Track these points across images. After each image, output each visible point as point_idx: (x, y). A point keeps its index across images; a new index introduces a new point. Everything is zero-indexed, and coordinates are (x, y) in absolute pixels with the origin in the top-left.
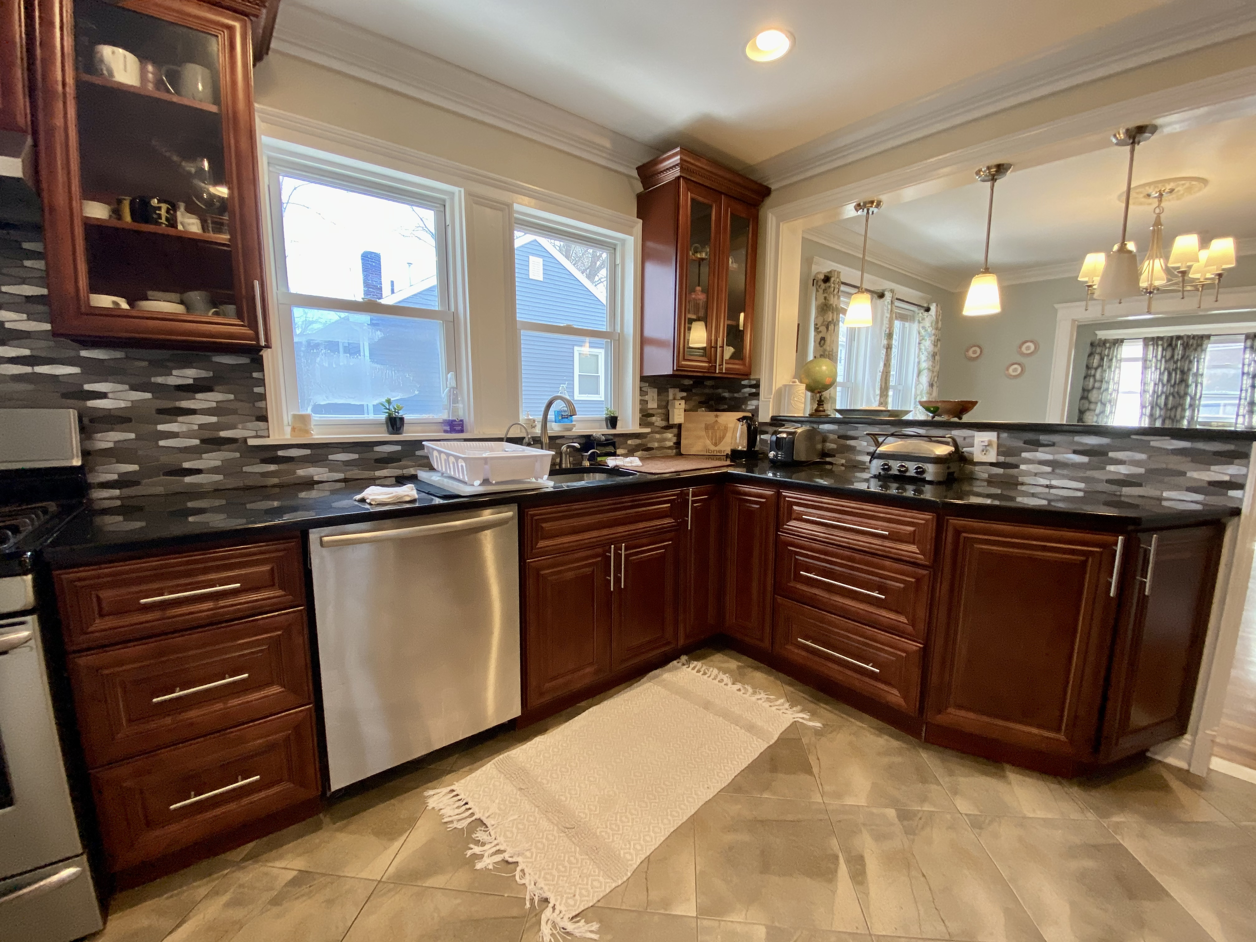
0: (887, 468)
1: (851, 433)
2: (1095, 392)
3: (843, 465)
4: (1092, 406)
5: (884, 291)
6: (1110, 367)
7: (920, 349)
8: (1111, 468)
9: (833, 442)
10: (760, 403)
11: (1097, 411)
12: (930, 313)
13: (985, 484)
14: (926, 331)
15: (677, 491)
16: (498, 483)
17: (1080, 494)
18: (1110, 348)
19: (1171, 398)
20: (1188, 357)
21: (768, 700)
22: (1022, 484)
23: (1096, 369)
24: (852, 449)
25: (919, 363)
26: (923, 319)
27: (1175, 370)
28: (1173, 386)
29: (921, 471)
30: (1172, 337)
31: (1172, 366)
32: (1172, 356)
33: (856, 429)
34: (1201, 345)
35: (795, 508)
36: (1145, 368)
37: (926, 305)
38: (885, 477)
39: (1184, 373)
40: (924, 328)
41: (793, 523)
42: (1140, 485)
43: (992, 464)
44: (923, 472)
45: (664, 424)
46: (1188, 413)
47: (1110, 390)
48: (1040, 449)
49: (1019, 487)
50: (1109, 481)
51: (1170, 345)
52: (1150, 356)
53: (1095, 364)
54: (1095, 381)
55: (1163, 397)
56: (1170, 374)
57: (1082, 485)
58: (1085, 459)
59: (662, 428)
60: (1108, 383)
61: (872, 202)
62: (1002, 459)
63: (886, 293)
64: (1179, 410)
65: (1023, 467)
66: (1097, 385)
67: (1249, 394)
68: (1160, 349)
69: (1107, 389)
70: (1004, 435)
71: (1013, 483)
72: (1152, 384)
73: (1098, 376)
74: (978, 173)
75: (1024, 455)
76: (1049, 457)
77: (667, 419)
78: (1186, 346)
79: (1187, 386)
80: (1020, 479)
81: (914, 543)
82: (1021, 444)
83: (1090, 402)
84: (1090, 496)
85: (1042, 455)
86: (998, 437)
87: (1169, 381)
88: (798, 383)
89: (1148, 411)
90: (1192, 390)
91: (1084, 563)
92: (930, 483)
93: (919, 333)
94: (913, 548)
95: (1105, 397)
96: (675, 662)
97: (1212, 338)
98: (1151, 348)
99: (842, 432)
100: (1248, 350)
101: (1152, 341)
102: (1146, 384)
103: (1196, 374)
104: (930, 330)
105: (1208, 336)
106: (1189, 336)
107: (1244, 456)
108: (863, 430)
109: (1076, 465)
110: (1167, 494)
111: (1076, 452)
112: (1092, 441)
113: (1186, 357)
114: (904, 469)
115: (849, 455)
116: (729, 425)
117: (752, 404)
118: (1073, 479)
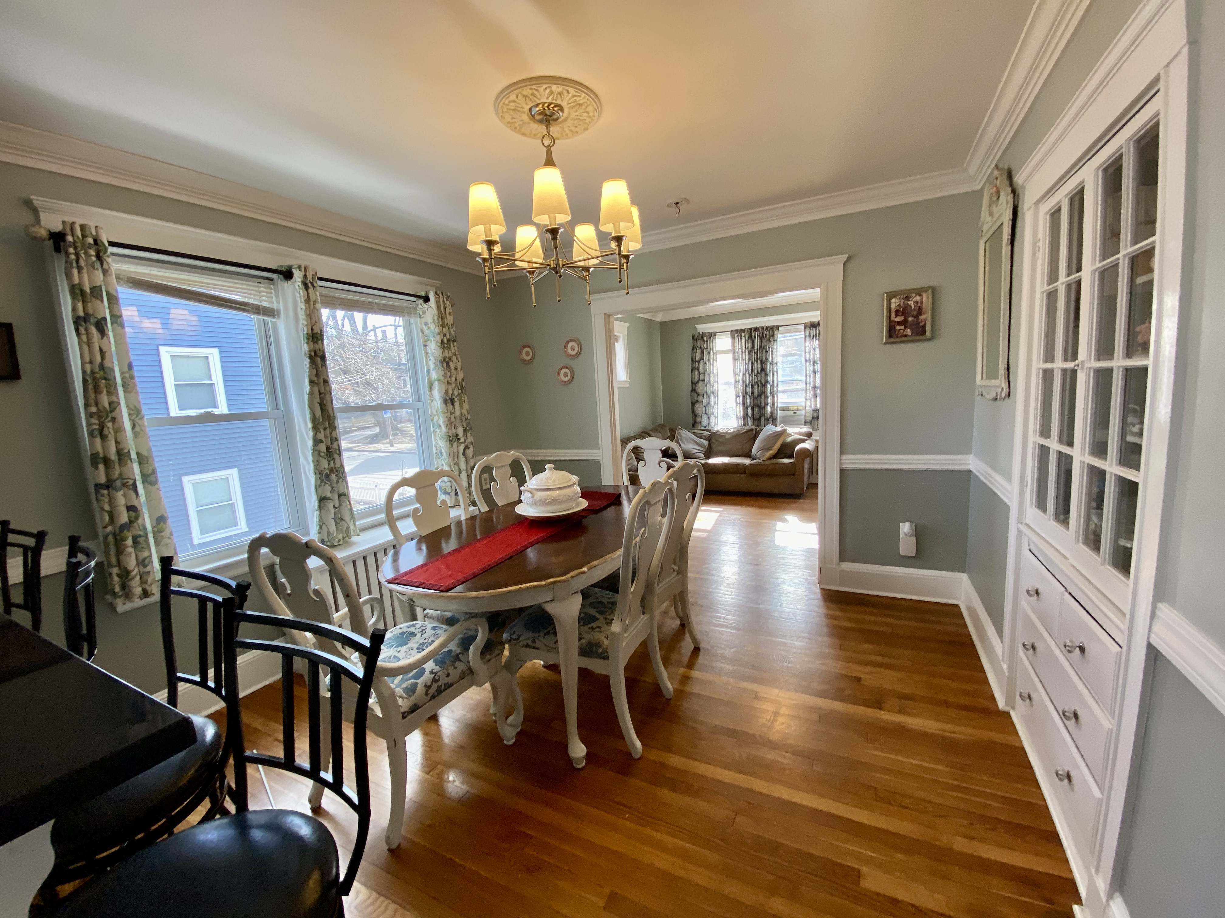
2: (700, 384)
4: (700, 398)
5: (290, 267)
6: (709, 360)
7: (427, 353)
11: (705, 403)
12: (429, 303)
14: (429, 328)
18: (707, 341)
19: (756, 387)
20: (764, 347)
23: (699, 362)
25: (428, 371)
26: (424, 312)
27: (756, 360)
28: (757, 376)
30: (751, 329)
31: (754, 356)
32: (753, 348)
34: (773, 336)
36: (735, 359)
37: (423, 294)
39: (764, 362)
40: (426, 324)
46: (770, 400)
47: (712, 382)
51: (750, 337)
52: (737, 348)
53: (698, 358)
54: (699, 374)
55: (750, 386)
56: (753, 365)
60: (709, 375)
63: (294, 271)
64: (763, 397)
66: (701, 377)
67: (812, 380)
68: (744, 340)
69: (709, 381)
72: (741, 374)
73: (701, 370)
78: (762, 338)
79: (767, 375)
83: (698, 395)
87: (753, 370)
89: (741, 400)
90: (770, 378)
93: (423, 332)
95: (710, 389)
97: (780, 328)
98: (737, 340)
100: (807, 338)
101: (737, 333)
102: (735, 375)
103: (772, 363)
104: (432, 327)
105: (777, 327)
106: (763, 327)
113: (762, 348)
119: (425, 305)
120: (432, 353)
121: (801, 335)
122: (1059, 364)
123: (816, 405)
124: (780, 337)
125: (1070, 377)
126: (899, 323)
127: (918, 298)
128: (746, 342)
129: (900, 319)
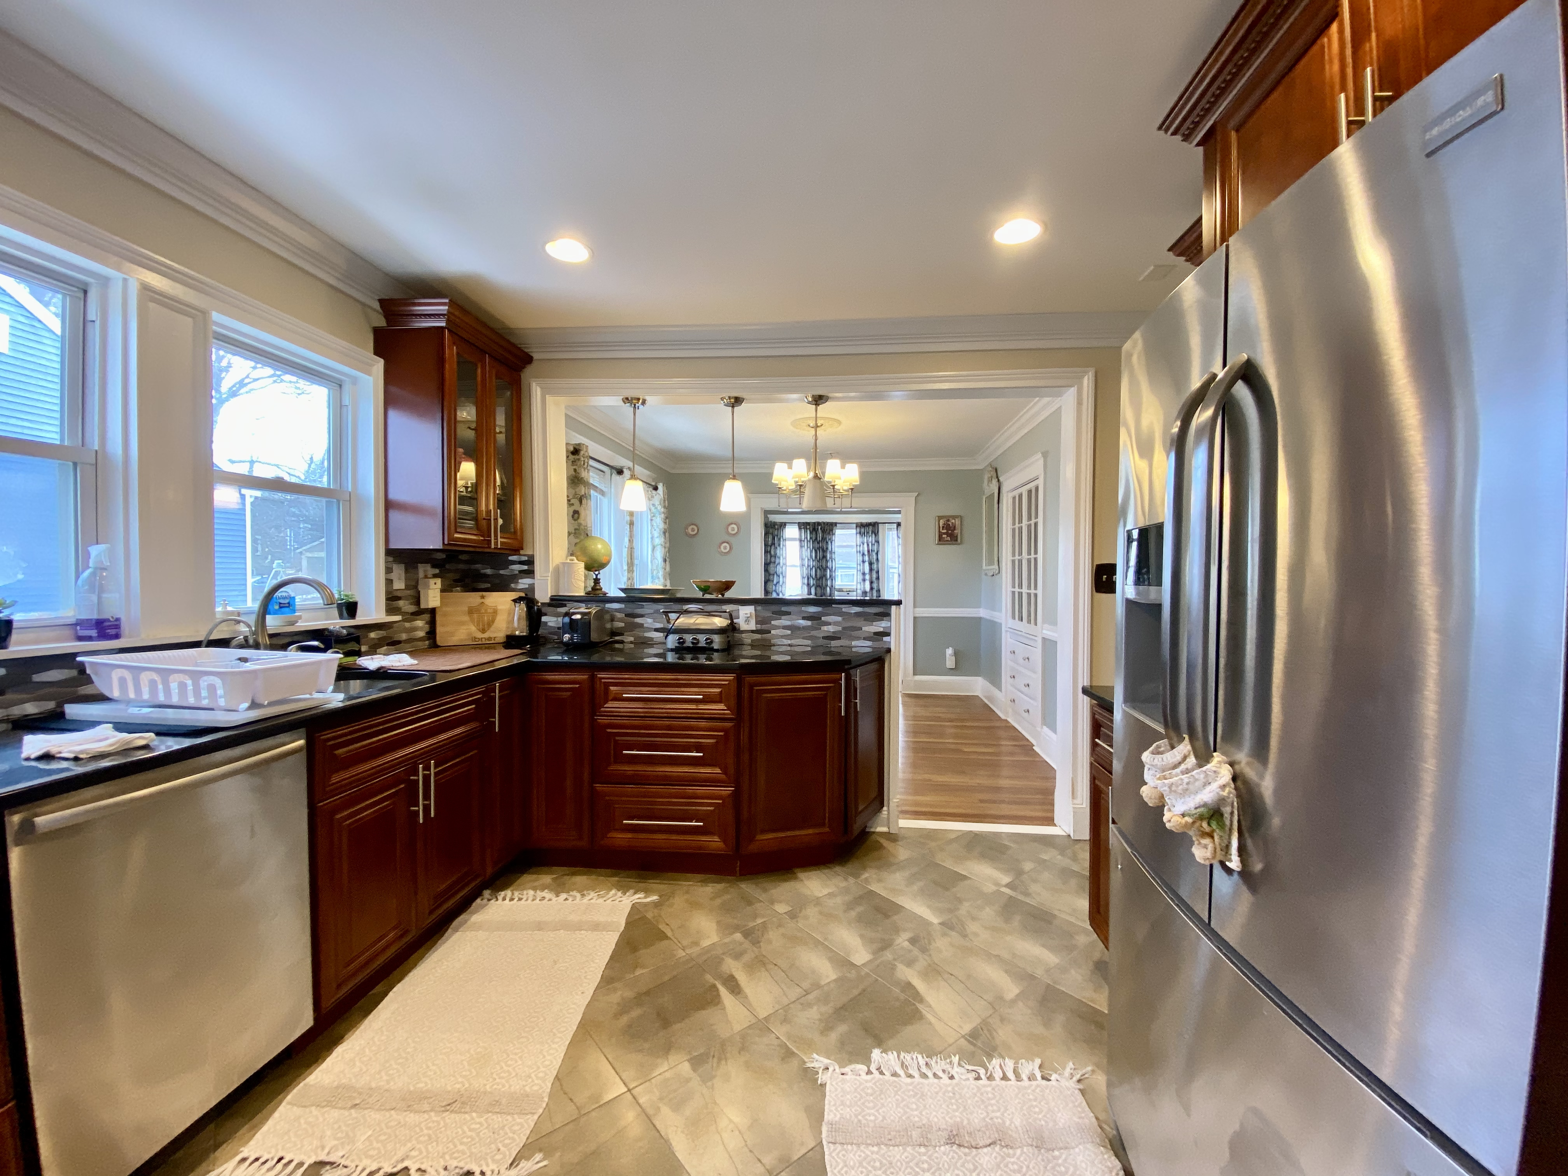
0: (681, 642)
1: (638, 611)
2: (772, 565)
3: (631, 643)
4: (771, 577)
5: (622, 467)
6: (779, 545)
7: (652, 526)
8: (825, 628)
9: (621, 620)
10: (536, 581)
11: (775, 582)
12: (658, 491)
13: (749, 647)
14: (656, 508)
15: (482, 688)
16: (271, 704)
17: (809, 649)
18: (778, 529)
19: (818, 570)
21: (601, 897)
22: (774, 645)
23: (771, 547)
24: (640, 626)
25: (652, 538)
26: (653, 496)
27: (819, 548)
28: (819, 561)
29: (710, 642)
30: (814, 523)
31: (817, 545)
32: (816, 538)
33: (642, 607)
34: (832, 531)
35: (612, 688)
36: (801, 547)
37: (653, 484)
38: (680, 649)
39: (824, 551)
40: (654, 505)
41: (610, 704)
42: (839, 638)
43: (753, 632)
44: (712, 642)
45: (412, 608)
46: (829, 583)
47: (781, 564)
48: (783, 617)
49: (772, 648)
50: (824, 638)
51: (814, 529)
52: (803, 537)
53: (770, 543)
54: (771, 556)
55: (814, 569)
56: (816, 552)
57: (809, 642)
58: (809, 623)
59: (413, 614)
60: (779, 558)
61: (639, 399)
62: (759, 627)
63: (625, 470)
64: (824, 579)
65: (773, 632)
66: (773, 560)
67: (862, 567)
68: (808, 532)
69: (779, 564)
70: (759, 608)
71: (769, 645)
72: (806, 560)
73: (772, 553)
74: (722, 399)
75: (773, 622)
76: (788, 623)
77: (418, 602)
78: (823, 531)
79: (827, 561)
80: (773, 641)
81: (720, 702)
82: (770, 614)
83: (770, 574)
84: (815, 650)
85: (784, 621)
86: (755, 610)
87: (816, 557)
88: (576, 561)
89: (806, 581)
90: (829, 564)
91: (826, 695)
92: (717, 651)
93: (650, 510)
94: (721, 706)
95: (779, 570)
96: (478, 901)
97: (838, 525)
98: (803, 530)
100: (858, 535)
101: (802, 526)
102: (802, 559)
103: (831, 552)
104: (659, 507)
105: (836, 524)
106: (824, 523)
107: (887, 615)
108: (648, 608)
109: (805, 628)
110: (854, 643)
111: (804, 618)
112: (812, 609)
113: (824, 539)
114: (696, 642)
115: (638, 632)
116: (499, 607)
117: (524, 583)
118: (804, 638)
119: (654, 492)
120: (658, 526)
121: (854, 531)
122: (1017, 557)
123: (864, 588)
124: (838, 532)
125: (1020, 561)
126: (944, 534)
127: (953, 521)
128: (811, 533)
129: (945, 531)
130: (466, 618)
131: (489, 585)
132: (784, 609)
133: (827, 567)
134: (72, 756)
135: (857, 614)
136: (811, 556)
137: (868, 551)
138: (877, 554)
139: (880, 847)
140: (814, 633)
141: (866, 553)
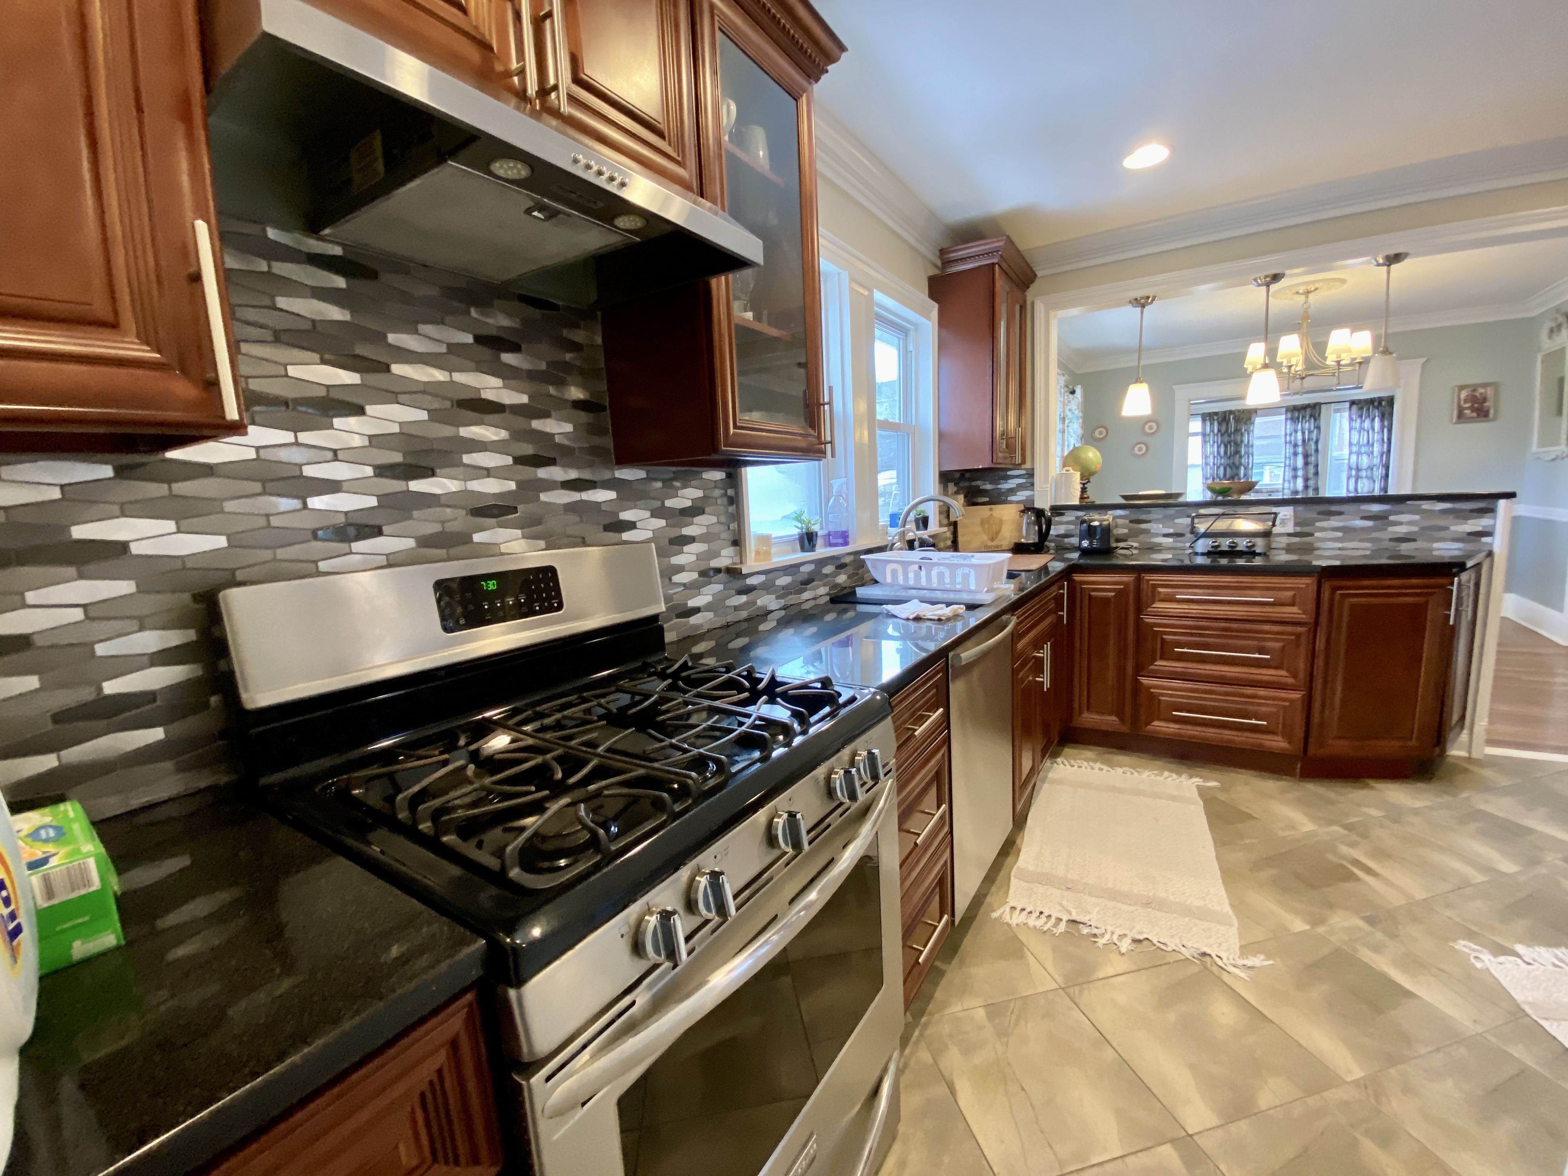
0: (1215, 545)
1: (1143, 517)
3: (1136, 548)
8: (1390, 529)
9: (1123, 527)
10: (1036, 493)
12: (1075, 395)
13: (1284, 552)
14: (1073, 413)
15: (1056, 586)
17: (1368, 553)
19: (1228, 469)
20: (1240, 430)
21: (1156, 775)
22: (1318, 549)
24: (1147, 532)
26: (1069, 402)
27: (1229, 442)
28: (1229, 458)
29: (1251, 545)
30: (1225, 412)
31: (1226, 439)
32: (1227, 430)
33: (1150, 512)
34: (1250, 419)
35: (1161, 590)
36: (1205, 442)
37: (1071, 387)
38: (1214, 553)
39: (1238, 445)
40: (1070, 410)
41: (1158, 605)
42: (1414, 540)
43: (1289, 535)
44: (1253, 546)
48: (1333, 518)
49: (1316, 552)
50: (1391, 540)
51: (1224, 420)
52: (1208, 430)
55: (1222, 469)
56: (1226, 447)
57: (1369, 545)
58: (1369, 523)
61: (1148, 298)
62: (1298, 529)
65: (1316, 534)
68: (1216, 424)
70: (1300, 508)
71: (1310, 549)
72: (1212, 456)
74: (1255, 280)
75: (1318, 524)
76: (1340, 524)
78: (1238, 420)
79: (1241, 457)
80: (1317, 545)
81: (1294, 605)
82: (1314, 515)
84: (1375, 553)
85: (1334, 522)
86: (1294, 511)
87: (1226, 452)
88: (1072, 471)
90: (1245, 461)
91: (1427, 602)
94: (1295, 609)
98: (1208, 423)
99: (1134, 517)
100: (1289, 422)
101: (1207, 417)
102: (1206, 457)
103: (1248, 446)
104: (1076, 412)
106: (1239, 411)
107: (1491, 511)
108: (1157, 514)
109: (1363, 529)
110: (1435, 545)
111: (1364, 518)
112: (1376, 508)
113: (1237, 430)
114: (1233, 546)
115: (1142, 537)
116: (1004, 518)
117: (1022, 495)
118: (1361, 540)
119: (1071, 396)
120: (1074, 432)
121: (1283, 417)
124: (1258, 420)
126: (1466, 408)
127: (1482, 391)
128: (1220, 424)
129: (1467, 405)
130: (979, 529)
131: (987, 499)
132: (1334, 508)
133: (1241, 464)
134: (936, 618)
135: (1444, 512)
136: (1218, 453)
137: (1304, 441)
138: (1317, 442)
139: (1466, 771)
140: (1375, 535)
141: (1300, 443)
